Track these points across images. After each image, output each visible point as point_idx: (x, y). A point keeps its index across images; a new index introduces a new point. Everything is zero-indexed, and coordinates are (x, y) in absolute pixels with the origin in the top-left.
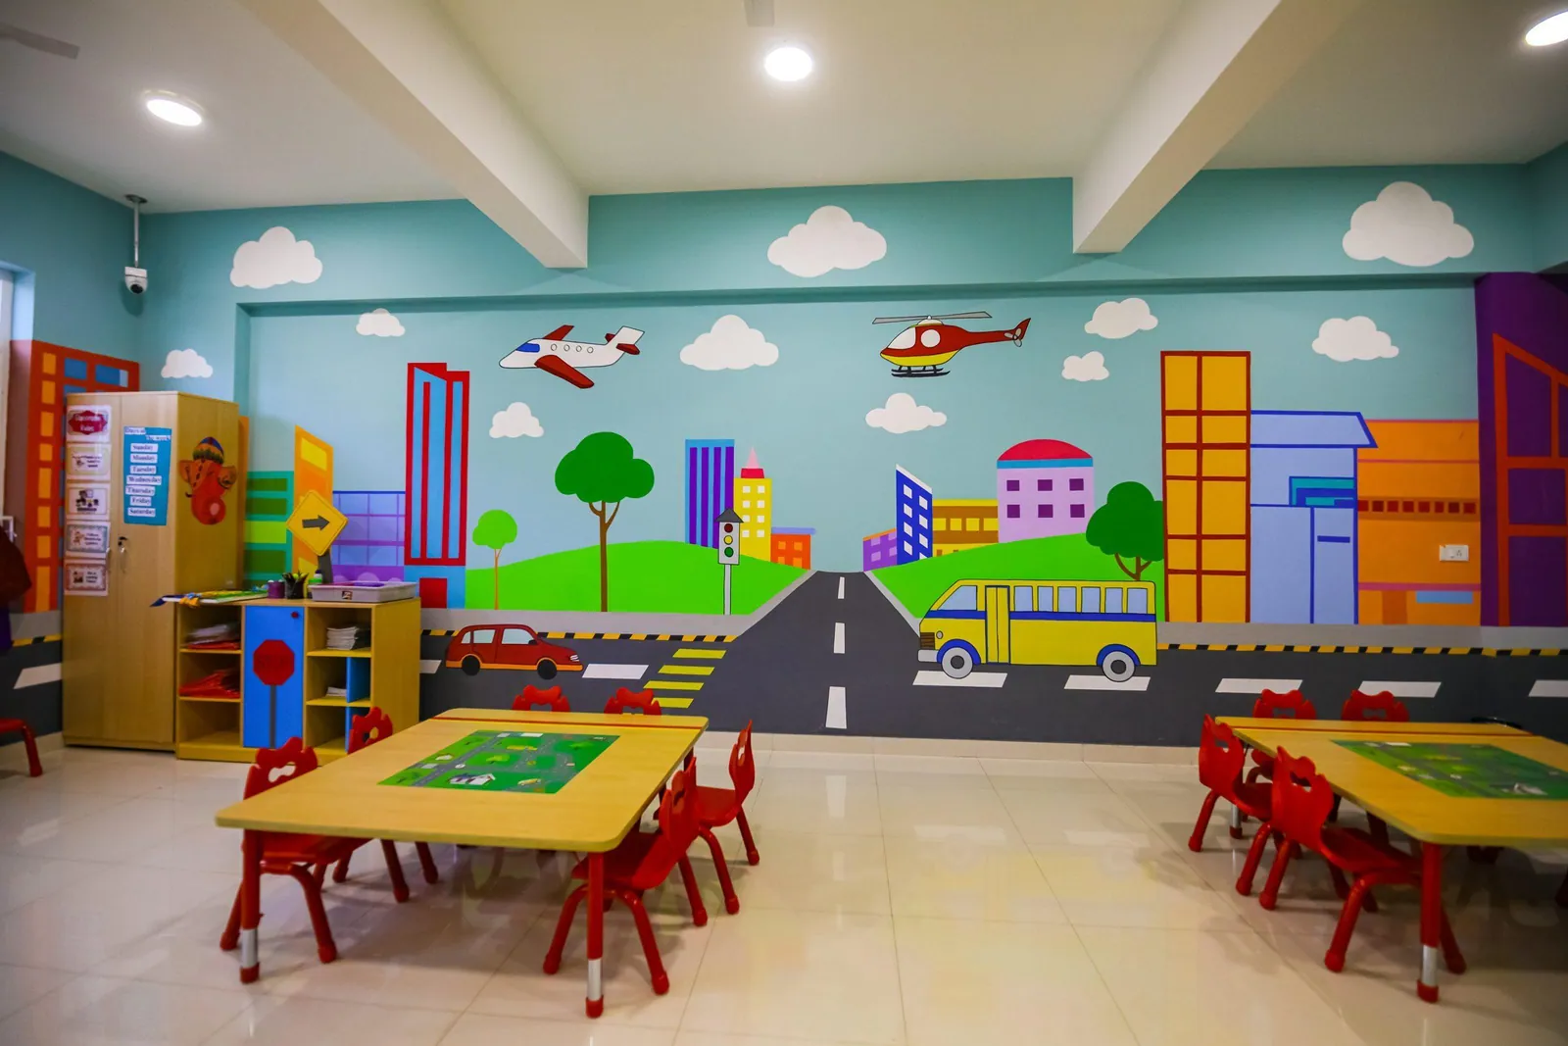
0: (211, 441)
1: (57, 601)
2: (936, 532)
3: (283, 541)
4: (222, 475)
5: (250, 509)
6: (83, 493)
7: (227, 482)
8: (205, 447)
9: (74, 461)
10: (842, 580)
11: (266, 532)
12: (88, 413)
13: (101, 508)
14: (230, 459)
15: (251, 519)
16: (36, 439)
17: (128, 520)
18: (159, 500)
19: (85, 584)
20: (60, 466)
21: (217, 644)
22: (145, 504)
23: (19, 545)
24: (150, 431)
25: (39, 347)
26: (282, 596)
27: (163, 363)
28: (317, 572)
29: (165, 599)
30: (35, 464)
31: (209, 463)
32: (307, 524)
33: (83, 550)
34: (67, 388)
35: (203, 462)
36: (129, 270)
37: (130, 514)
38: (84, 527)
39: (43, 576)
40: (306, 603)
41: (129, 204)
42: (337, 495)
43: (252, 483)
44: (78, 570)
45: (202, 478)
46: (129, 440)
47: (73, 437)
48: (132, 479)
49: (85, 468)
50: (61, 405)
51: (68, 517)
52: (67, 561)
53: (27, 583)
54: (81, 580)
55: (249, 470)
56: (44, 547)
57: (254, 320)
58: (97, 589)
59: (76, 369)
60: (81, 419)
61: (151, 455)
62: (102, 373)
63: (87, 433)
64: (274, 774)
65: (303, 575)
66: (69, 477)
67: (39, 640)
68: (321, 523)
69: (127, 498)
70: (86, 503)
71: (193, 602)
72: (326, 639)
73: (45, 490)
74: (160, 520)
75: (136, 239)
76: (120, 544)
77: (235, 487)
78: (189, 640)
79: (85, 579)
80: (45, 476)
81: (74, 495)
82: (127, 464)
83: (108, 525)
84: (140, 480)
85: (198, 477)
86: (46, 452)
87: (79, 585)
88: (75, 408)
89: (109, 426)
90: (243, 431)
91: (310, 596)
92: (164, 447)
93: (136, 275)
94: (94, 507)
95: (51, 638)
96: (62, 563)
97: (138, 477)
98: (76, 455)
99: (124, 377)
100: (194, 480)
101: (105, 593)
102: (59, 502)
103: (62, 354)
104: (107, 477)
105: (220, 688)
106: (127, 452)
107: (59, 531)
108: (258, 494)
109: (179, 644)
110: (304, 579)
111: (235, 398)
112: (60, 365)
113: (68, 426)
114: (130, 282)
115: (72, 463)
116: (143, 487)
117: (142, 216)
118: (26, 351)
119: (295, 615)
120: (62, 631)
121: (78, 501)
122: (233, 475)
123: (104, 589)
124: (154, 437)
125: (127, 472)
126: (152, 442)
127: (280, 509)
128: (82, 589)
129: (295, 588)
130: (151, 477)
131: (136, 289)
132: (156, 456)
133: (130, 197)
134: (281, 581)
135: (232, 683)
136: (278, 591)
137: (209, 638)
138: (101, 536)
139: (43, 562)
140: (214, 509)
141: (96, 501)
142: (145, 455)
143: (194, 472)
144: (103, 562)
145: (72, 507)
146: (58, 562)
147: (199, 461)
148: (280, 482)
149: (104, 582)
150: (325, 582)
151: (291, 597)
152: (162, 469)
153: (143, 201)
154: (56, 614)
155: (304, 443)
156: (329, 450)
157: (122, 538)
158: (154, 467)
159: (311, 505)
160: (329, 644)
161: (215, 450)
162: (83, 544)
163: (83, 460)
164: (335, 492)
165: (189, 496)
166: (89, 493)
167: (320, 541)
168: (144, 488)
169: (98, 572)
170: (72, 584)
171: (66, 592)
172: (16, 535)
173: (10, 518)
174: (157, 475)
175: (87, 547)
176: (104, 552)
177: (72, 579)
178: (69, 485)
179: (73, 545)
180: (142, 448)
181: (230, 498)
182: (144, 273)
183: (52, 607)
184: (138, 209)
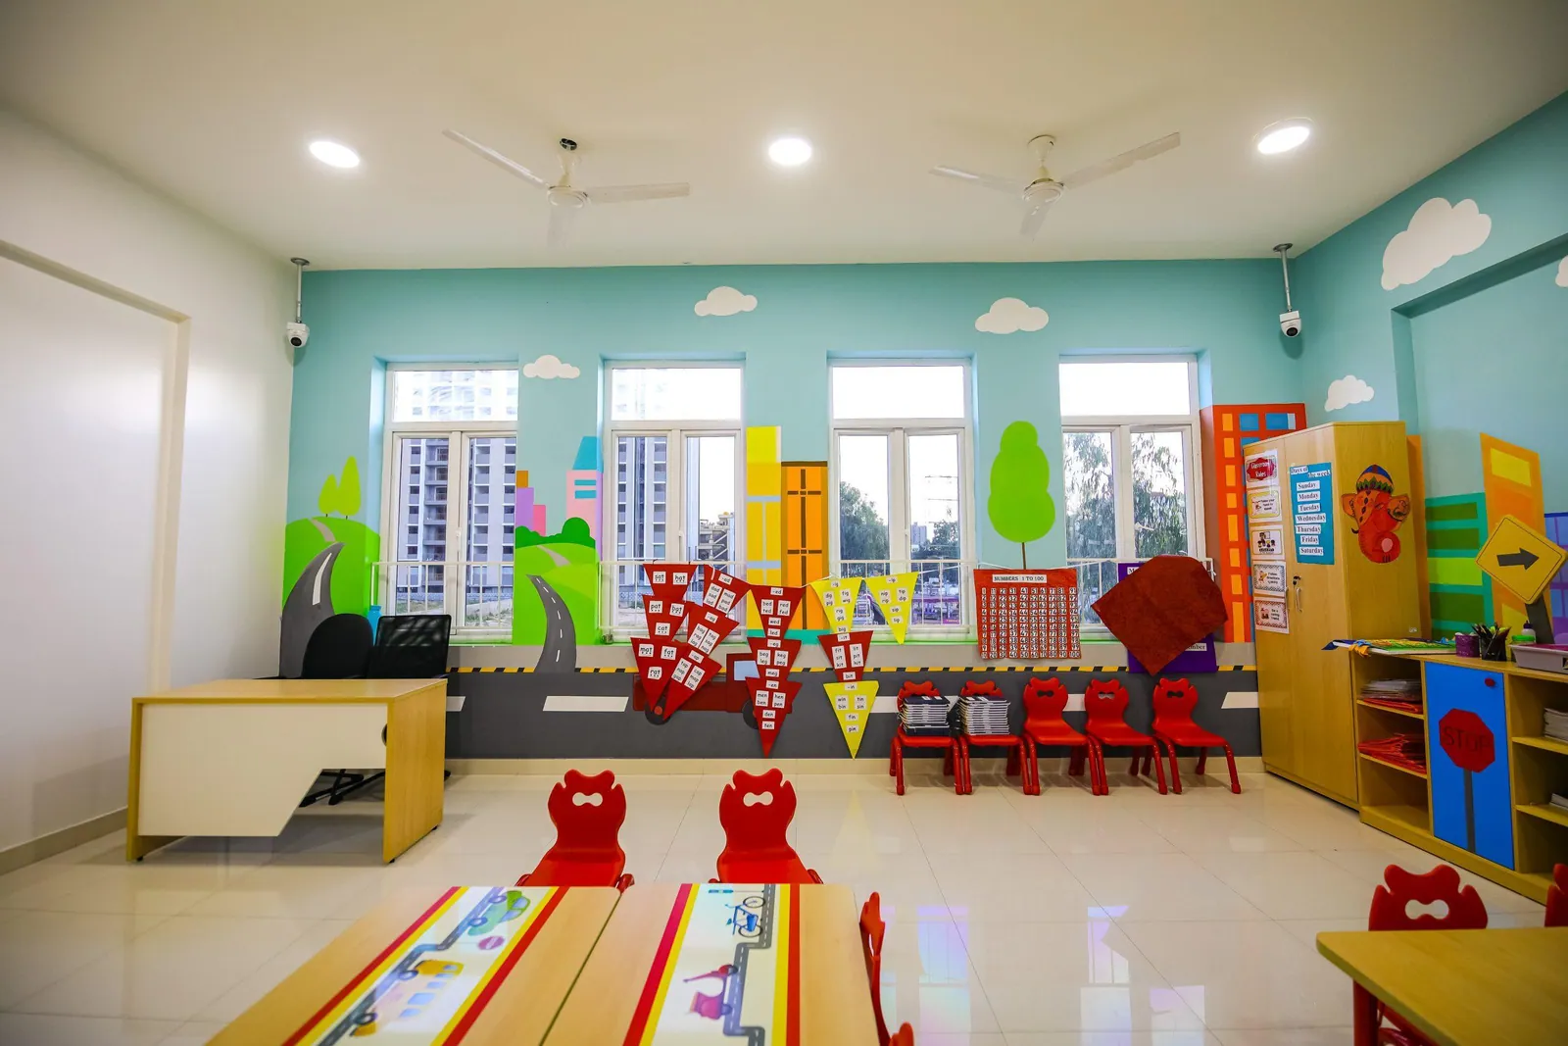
0: (1375, 469)
1: (1250, 635)
3: (1478, 582)
4: (1391, 506)
5: (1432, 543)
6: (1262, 534)
7: (1399, 514)
8: (1369, 477)
9: (1254, 506)
11: (1455, 571)
12: (1260, 460)
13: (1277, 548)
14: (1401, 487)
15: (1434, 555)
16: (1223, 490)
17: (1301, 559)
18: (1326, 538)
19: (1270, 621)
20: (1243, 511)
21: (1394, 701)
22: (1314, 543)
24: (1311, 468)
25: (1219, 410)
26: (1476, 655)
27: (1325, 398)
28: (1526, 626)
29: (1335, 644)
30: (1224, 512)
31: (1374, 494)
32: (1505, 560)
33: (1266, 588)
34: (1243, 440)
35: (1368, 493)
36: (1283, 317)
37: (1301, 553)
38: (1265, 567)
39: (1237, 610)
40: (1510, 668)
41: (1277, 255)
42: (1552, 519)
43: (1432, 512)
44: (1263, 606)
45: (1369, 510)
46: (1295, 479)
47: (1251, 484)
48: (1300, 519)
49: (1262, 511)
50: (1240, 454)
51: (1253, 557)
52: (1255, 599)
53: (1224, 615)
54: (1267, 617)
55: (1426, 496)
56: (1236, 585)
57: (1414, 321)
58: (1280, 626)
59: (1249, 422)
60: (1255, 466)
61: (1314, 493)
62: (1272, 421)
63: (1261, 479)
64: (1414, 909)
65: (1501, 630)
66: (1251, 521)
67: (1238, 668)
68: (1526, 559)
69: (1298, 537)
70: (1266, 544)
71: (1363, 650)
72: (1544, 723)
73: (1233, 535)
74: (1328, 559)
75: (1287, 286)
76: (1295, 583)
77: (1410, 517)
78: (1365, 692)
79: (1270, 616)
80: (1233, 520)
81: (1255, 538)
82: (1295, 503)
83: (1284, 564)
84: (1307, 519)
85: (1364, 510)
86: (1232, 501)
87: (1265, 621)
88: (1250, 458)
89: (1277, 469)
90: (1414, 453)
91: (1513, 660)
92: (1326, 483)
93: (1291, 319)
94: (1272, 547)
95: (1249, 667)
96: (1252, 600)
97: (1305, 516)
98: (1255, 500)
99: (1291, 418)
100: (1359, 515)
101: (1286, 631)
102: (1245, 545)
103: (1237, 411)
104: (1279, 519)
105: (1402, 755)
106: (1294, 488)
107: (1248, 571)
108: (1439, 525)
109: (1355, 697)
110: (1506, 633)
111: (1400, 415)
112: (1236, 422)
113: (1247, 475)
114: (1285, 328)
115: (1252, 508)
116: (1311, 524)
117: (1289, 261)
118: (1209, 415)
119: (1490, 683)
120: (1256, 664)
121: (1259, 542)
122: (1406, 506)
123: (1286, 627)
124: (1316, 474)
125: (1295, 512)
126: (1315, 479)
127: (1469, 542)
128: (1268, 625)
129: (1493, 646)
130: (1316, 515)
131: (1292, 331)
132: (1319, 493)
133: (1277, 249)
134: (1472, 634)
135: (1415, 752)
136: (1469, 647)
137: (1386, 693)
138: (1279, 576)
139: (1238, 598)
140: (1387, 545)
141: (1273, 542)
142: (1310, 493)
143: (1359, 508)
144: (1283, 601)
145: (1255, 547)
146: (1249, 599)
147: (1364, 494)
148: (1468, 508)
149: (1285, 619)
150: (1540, 642)
151: (1486, 658)
152: (1326, 506)
153: (1289, 246)
154: (1250, 645)
155: (1495, 453)
156: (1533, 459)
157: (1296, 578)
158: (1318, 504)
159: (1508, 535)
160: (1548, 730)
161: (1380, 478)
162: (1266, 583)
163: (1261, 504)
164: (1547, 515)
165: (1356, 532)
166: (1267, 534)
167: (1527, 583)
168: (1311, 526)
169: (1279, 609)
170: (1261, 620)
171: (1257, 627)
172: (1216, 574)
173: (1211, 559)
174: (1321, 512)
175: (1270, 586)
176: (1283, 591)
177: (1260, 615)
178: (1252, 528)
179: (1259, 583)
180: (1306, 486)
181: (1405, 531)
182: (1296, 314)
183: (1247, 640)
184: (1283, 256)
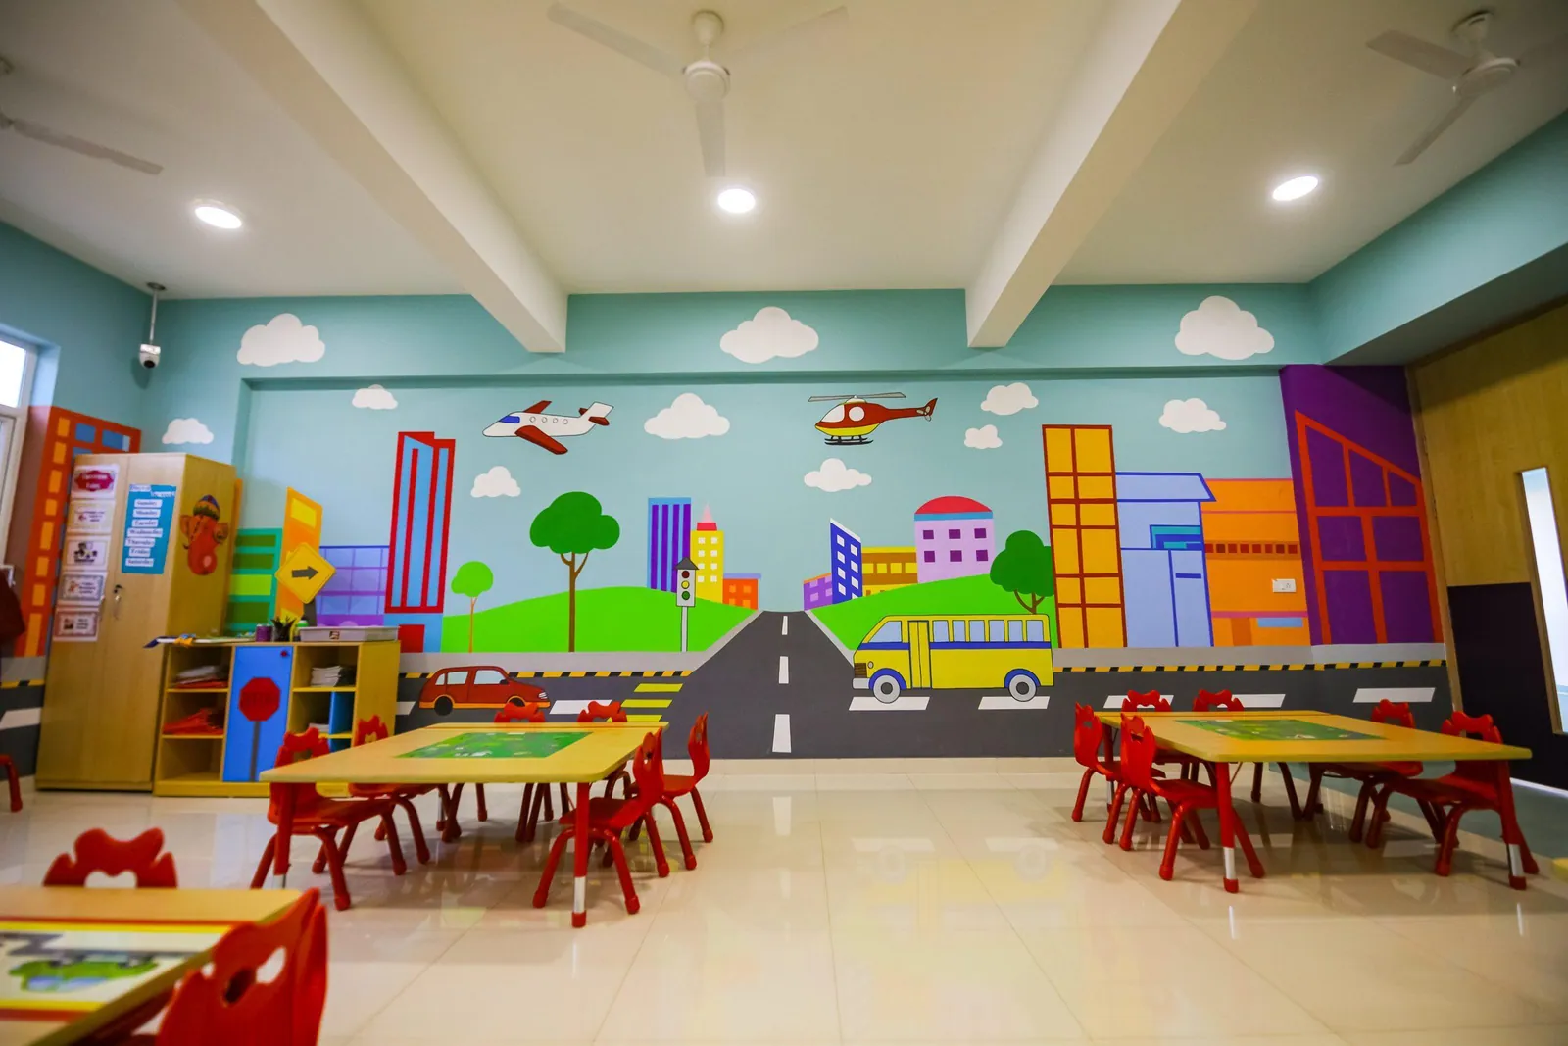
0: (210, 499)
1: (45, 648)
2: (865, 575)
3: (267, 592)
4: (217, 530)
5: (237, 563)
6: (82, 545)
7: (220, 537)
8: (204, 504)
9: (77, 517)
10: (785, 618)
11: (252, 585)
12: (96, 472)
13: (98, 559)
14: (225, 517)
15: (236, 573)
16: (44, 493)
17: (126, 569)
18: (158, 551)
19: (75, 631)
20: (62, 520)
21: (205, 683)
22: (143, 555)
23: (17, 592)
24: (155, 488)
25: (56, 413)
26: (269, 639)
27: (164, 431)
28: (303, 618)
29: (159, 640)
30: (40, 517)
31: (205, 519)
32: (297, 574)
33: (77, 599)
34: (76, 449)
35: (202, 517)
36: (144, 347)
37: (128, 564)
38: (79, 577)
39: (35, 622)
40: (292, 645)
41: (149, 291)
42: (323, 550)
43: (241, 540)
44: (69, 617)
45: (199, 532)
46: (133, 496)
47: (77, 494)
48: (133, 532)
49: (88, 521)
50: (70, 463)
51: (64, 567)
52: (58, 609)
53: (22, 628)
54: (71, 627)
55: (240, 528)
56: (39, 595)
57: (255, 393)
58: (87, 635)
59: (86, 434)
60: (88, 477)
61: (153, 510)
62: (108, 438)
63: (93, 490)
65: (291, 620)
66: (69, 530)
67: (24, 684)
68: (310, 573)
69: (126, 550)
70: (83, 554)
71: (188, 642)
72: (311, 677)
73: (46, 543)
74: (158, 569)
75: (153, 321)
76: (116, 592)
77: (226, 543)
78: (176, 680)
79: (75, 626)
80: (48, 529)
81: (73, 547)
82: (130, 517)
83: (105, 575)
84: (141, 533)
85: (196, 530)
86: (51, 507)
87: (68, 631)
88: (83, 468)
89: (115, 484)
90: (238, 492)
91: (297, 639)
92: (168, 503)
93: (150, 351)
94: (92, 558)
95: (36, 682)
96: (54, 609)
97: (139, 530)
98: (79, 510)
99: (127, 440)
100: (192, 534)
101: (94, 639)
102: (57, 554)
103: (76, 419)
104: (109, 530)
105: (205, 724)
106: (131, 507)
107: (55, 581)
108: (248, 550)
109: (167, 684)
110: (292, 623)
111: (234, 460)
112: (72, 428)
113: (74, 484)
114: (143, 358)
115: (74, 518)
116: (143, 540)
117: (160, 303)
118: (44, 415)
119: (284, 654)
120: (46, 678)
121: (77, 553)
122: (226, 528)
123: (94, 635)
124: (159, 494)
125: (129, 525)
126: (157, 498)
127: (267, 563)
128: (72, 635)
129: (283, 632)
130: (152, 530)
131: (150, 364)
132: (159, 511)
133: (151, 285)
134: (268, 625)
135: (218, 721)
136: (265, 635)
137: (195, 678)
138: (96, 585)
139: (37, 609)
140: (207, 561)
141: (95, 553)
142: (148, 510)
143: (193, 525)
144: (97, 609)
145: (70, 557)
146: (50, 612)
147: (198, 517)
148: (269, 539)
149: (95, 628)
150: (310, 625)
151: (279, 640)
152: (164, 522)
153: (162, 288)
154: (42, 659)
155: (295, 502)
156: (318, 509)
157: (118, 587)
158: (156, 521)
159: (303, 557)
160: (314, 681)
161: (212, 507)
162: (77, 592)
163: (85, 515)
164: (321, 547)
165: (186, 548)
166: (89, 546)
167: (307, 590)
168: (145, 540)
169: (90, 619)
170: (62, 630)
171: (55, 639)
172: (14, 583)
173: (11, 567)
174: (158, 527)
175: (80, 595)
176: (98, 599)
177: (62, 625)
178: (68, 538)
179: (67, 594)
180: (146, 503)
181: (222, 552)
182: (157, 350)
183: (40, 652)
184: (157, 295)
